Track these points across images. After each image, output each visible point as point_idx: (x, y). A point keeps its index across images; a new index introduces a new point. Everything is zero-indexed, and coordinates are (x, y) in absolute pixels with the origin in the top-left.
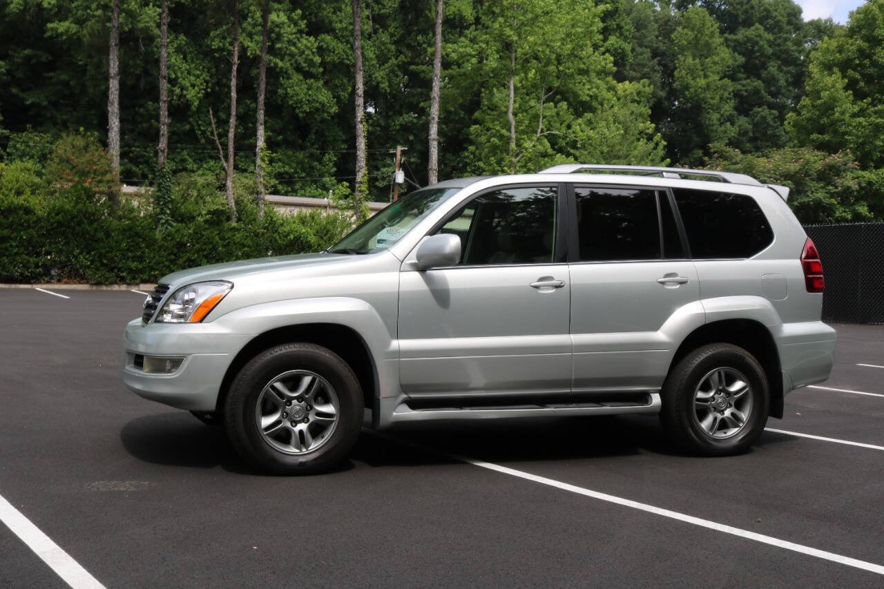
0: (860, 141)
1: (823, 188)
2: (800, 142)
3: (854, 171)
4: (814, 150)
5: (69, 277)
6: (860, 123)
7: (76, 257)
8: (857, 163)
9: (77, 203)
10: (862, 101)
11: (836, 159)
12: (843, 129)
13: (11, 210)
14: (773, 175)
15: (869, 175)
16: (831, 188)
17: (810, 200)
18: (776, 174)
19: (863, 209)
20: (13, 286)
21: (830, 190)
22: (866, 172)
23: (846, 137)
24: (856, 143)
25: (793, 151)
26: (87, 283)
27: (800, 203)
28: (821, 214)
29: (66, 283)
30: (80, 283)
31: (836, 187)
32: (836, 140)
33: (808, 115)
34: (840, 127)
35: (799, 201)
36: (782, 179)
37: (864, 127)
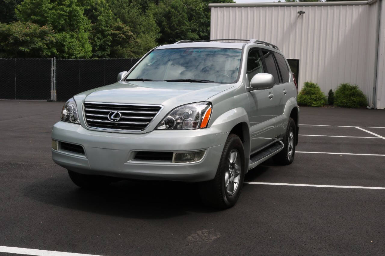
0: (53, 20)
1: (40, 41)
2: (25, 19)
3: (53, 34)
4: (33, 23)
6: (54, 13)
8: (54, 30)
10: (53, 3)
11: (45, 28)
12: (46, 15)
14: (20, 34)
15: (58, 36)
16: (44, 41)
17: (37, 46)
18: (21, 33)
19: (55, 51)
21: (43, 42)
22: (56, 34)
23: (48, 18)
24: (51, 21)
25: (23, 23)
27: (32, 48)
28: (40, 53)
31: (46, 41)
32: (42, 19)
33: (29, 7)
34: (45, 14)
35: (32, 47)
36: (25, 36)
37: (55, 15)
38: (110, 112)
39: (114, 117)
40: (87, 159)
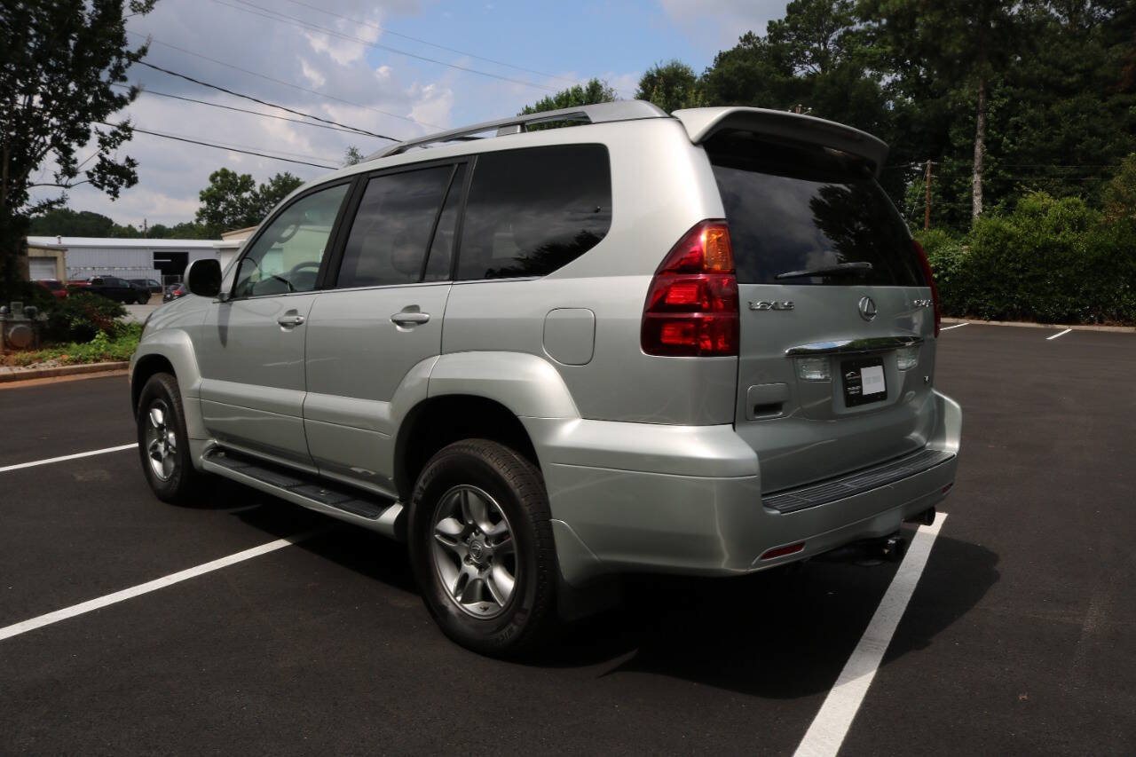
5: (1112, 318)
7: (1119, 297)
9: (1120, 237)
13: (1047, 247)
20: (1050, 326)
26: (1132, 325)
29: (1108, 325)
30: (1124, 325)
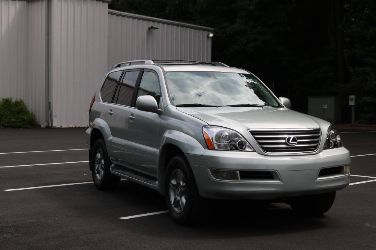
38: (286, 137)
39: (292, 141)
40: (282, 183)
